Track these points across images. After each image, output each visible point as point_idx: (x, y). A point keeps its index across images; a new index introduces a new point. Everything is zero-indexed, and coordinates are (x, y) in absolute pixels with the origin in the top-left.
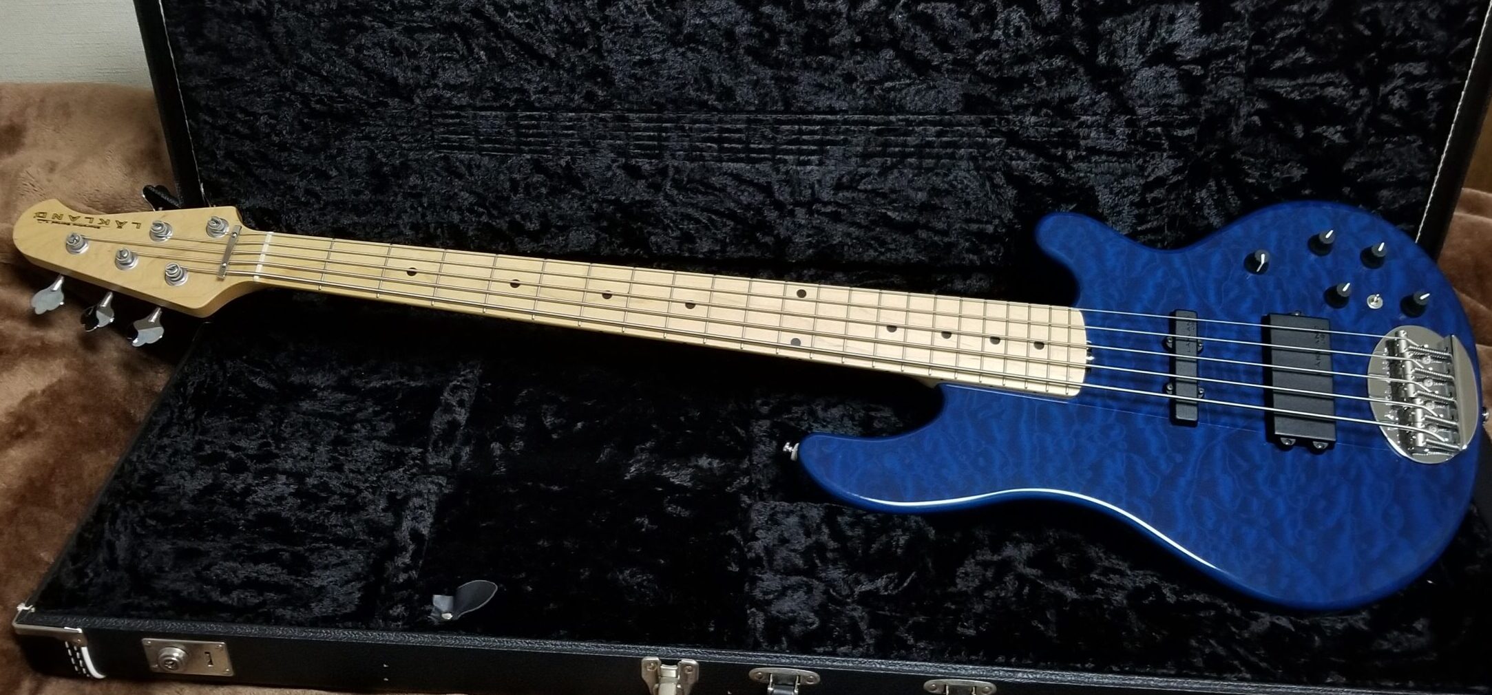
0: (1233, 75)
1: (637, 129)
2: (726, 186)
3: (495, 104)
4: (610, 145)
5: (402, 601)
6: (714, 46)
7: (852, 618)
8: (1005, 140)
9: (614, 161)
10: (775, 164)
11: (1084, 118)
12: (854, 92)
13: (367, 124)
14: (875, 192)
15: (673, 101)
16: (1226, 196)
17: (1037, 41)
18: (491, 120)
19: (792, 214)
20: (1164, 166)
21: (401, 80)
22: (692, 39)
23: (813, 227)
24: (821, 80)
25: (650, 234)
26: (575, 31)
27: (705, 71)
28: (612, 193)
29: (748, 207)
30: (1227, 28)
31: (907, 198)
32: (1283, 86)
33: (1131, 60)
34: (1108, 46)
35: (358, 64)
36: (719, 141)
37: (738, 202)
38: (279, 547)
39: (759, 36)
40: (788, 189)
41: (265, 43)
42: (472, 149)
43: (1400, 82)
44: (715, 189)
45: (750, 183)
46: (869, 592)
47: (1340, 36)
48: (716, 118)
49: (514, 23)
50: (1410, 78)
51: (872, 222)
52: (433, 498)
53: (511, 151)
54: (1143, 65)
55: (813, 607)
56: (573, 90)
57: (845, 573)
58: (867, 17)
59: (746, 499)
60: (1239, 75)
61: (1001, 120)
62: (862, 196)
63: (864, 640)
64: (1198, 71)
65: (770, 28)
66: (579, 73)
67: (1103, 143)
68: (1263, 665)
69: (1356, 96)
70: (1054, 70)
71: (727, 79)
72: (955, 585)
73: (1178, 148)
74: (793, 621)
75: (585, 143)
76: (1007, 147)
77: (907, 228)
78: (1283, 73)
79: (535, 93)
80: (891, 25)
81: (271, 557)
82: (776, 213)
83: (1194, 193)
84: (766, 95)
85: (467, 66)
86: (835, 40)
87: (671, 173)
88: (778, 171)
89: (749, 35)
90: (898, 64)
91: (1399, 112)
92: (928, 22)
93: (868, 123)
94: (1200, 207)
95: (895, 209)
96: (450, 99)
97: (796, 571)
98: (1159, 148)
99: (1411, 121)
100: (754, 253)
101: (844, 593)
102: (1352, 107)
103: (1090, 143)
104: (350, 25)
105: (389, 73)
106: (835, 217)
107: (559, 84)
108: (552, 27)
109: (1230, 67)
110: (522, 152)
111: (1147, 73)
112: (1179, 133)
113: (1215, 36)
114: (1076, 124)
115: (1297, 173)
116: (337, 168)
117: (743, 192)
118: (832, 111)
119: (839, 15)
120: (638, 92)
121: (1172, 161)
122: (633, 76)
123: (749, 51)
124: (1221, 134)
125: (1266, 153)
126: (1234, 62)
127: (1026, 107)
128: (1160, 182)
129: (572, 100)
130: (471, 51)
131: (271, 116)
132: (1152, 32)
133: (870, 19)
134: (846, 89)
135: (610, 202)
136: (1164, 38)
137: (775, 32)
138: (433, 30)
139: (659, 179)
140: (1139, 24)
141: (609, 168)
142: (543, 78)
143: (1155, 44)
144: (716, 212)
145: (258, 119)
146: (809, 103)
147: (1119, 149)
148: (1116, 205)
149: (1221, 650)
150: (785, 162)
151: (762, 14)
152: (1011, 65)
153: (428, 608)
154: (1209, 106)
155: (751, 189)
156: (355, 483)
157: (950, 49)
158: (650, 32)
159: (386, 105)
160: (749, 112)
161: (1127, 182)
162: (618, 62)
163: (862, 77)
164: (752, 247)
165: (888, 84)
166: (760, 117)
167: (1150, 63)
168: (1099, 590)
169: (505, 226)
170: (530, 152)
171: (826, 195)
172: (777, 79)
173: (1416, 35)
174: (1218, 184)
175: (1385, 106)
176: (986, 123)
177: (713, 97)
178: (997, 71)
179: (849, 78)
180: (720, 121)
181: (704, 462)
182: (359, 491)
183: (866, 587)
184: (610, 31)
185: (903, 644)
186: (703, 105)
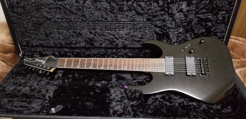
0: (193, 14)
1: (91, 25)
2: (107, 35)
3: (66, 21)
4: (86, 28)
5: (46, 109)
6: (103, 10)
7: (129, 110)
8: (154, 26)
9: (87, 31)
10: (115, 31)
11: (167, 22)
12: (128, 18)
13: (44, 25)
14: (133, 36)
15: (97, 20)
16: (192, 35)
17: (159, 9)
18: (65, 24)
19: (118, 39)
20: (181, 30)
21: (49, 17)
22: (99, 9)
23: (122, 42)
24: (122, 16)
25: (94, 43)
26: (79, 8)
27: (102, 15)
28: (87, 36)
29: (111, 38)
30: (191, 6)
31: (138, 36)
32: (201, 16)
33: (175, 12)
34: (171, 9)
35: (41, 15)
36: (105, 27)
37: (109, 38)
38: (27, 99)
39: (111, 9)
40: (118, 35)
41: (25, 12)
42: (62, 29)
43: (221, 15)
44: (105, 35)
45: (111, 34)
46: (132, 105)
47: (211, 7)
48: (105, 23)
49: (68, 7)
50: (223, 14)
51: (132, 41)
52: (53, 90)
53: (69, 29)
54: (177, 13)
55: (122, 108)
56: (79, 18)
57: (128, 101)
58: (129, 5)
59: (110, 88)
60: (194, 14)
61: (153, 23)
62: (130, 36)
63: (131, 114)
64: (187, 13)
65: (113, 7)
66: (80, 15)
67: (171, 26)
68: (204, 117)
69: (213, 17)
70: (162, 14)
71: (106, 16)
72: (148, 103)
73: (184, 27)
74: (118, 111)
75: (82, 28)
76: (154, 27)
77: (138, 41)
78: (201, 14)
79: (73, 19)
80: (134, 6)
81: (25, 101)
82: (116, 39)
83: (186, 35)
84: (113, 19)
85: (60, 15)
86: (124, 9)
87: (97, 33)
88: (116, 32)
89: (109, 8)
90: (135, 13)
91: (221, 20)
92: (140, 6)
93: (131, 24)
94: (187, 37)
95: (136, 38)
96: (58, 20)
97: (119, 101)
98: (180, 27)
99: (223, 22)
100: (112, 46)
101: (128, 105)
102: (213, 19)
103: (169, 26)
104: (39, 8)
105: (47, 16)
106: (126, 40)
107: (77, 17)
108: (75, 7)
109: (192, 13)
110: (71, 30)
111: (178, 14)
112: (184, 24)
113: (189, 7)
114: (166, 23)
115: (204, 31)
116: (39, 33)
117: (110, 36)
118: (124, 22)
119: (125, 4)
120: (91, 19)
121: (182, 29)
122: (90, 16)
123: (110, 11)
124: (191, 24)
125: (198, 27)
126: (193, 12)
127: (158, 20)
128: (181, 33)
129: (79, 20)
130: (61, 12)
131: (27, 24)
132: (178, 7)
133: (130, 5)
134: (127, 18)
135: (87, 38)
136: (181, 8)
137: (114, 8)
138: (54, 8)
139: (95, 34)
140: (176, 5)
141: (87, 32)
142: (74, 17)
143: (179, 9)
144: (106, 39)
145: (25, 25)
146: (120, 20)
147: (174, 27)
148: (173, 37)
149: (196, 114)
150: (117, 30)
151: (111, 5)
152: (155, 13)
153: (50, 110)
154: (189, 20)
155: (111, 35)
156: (41, 87)
157: (144, 10)
158: (92, 8)
159: (46, 22)
160: (110, 22)
161: (175, 33)
162: (87, 13)
163: (129, 15)
164: (112, 45)
165: (134, 17)
166: (112, 23)
167: (178, 12)
168: (173, 103)
169: (69, 43)
170: (73, 29)
171: (124, 36)
172: (115, 16)
173: (223, 6)
174: (190, 33)
175: (218, 19)
176: (151, 23)
177: (104, 19)
178: (152, 14)
179: (127, 16)
180: (105, 24)
181: (103, 82)
182: (41, 89)
183: (132, 103)
184: (85, 8)
185: (138, 115)
186: (102, 21)
